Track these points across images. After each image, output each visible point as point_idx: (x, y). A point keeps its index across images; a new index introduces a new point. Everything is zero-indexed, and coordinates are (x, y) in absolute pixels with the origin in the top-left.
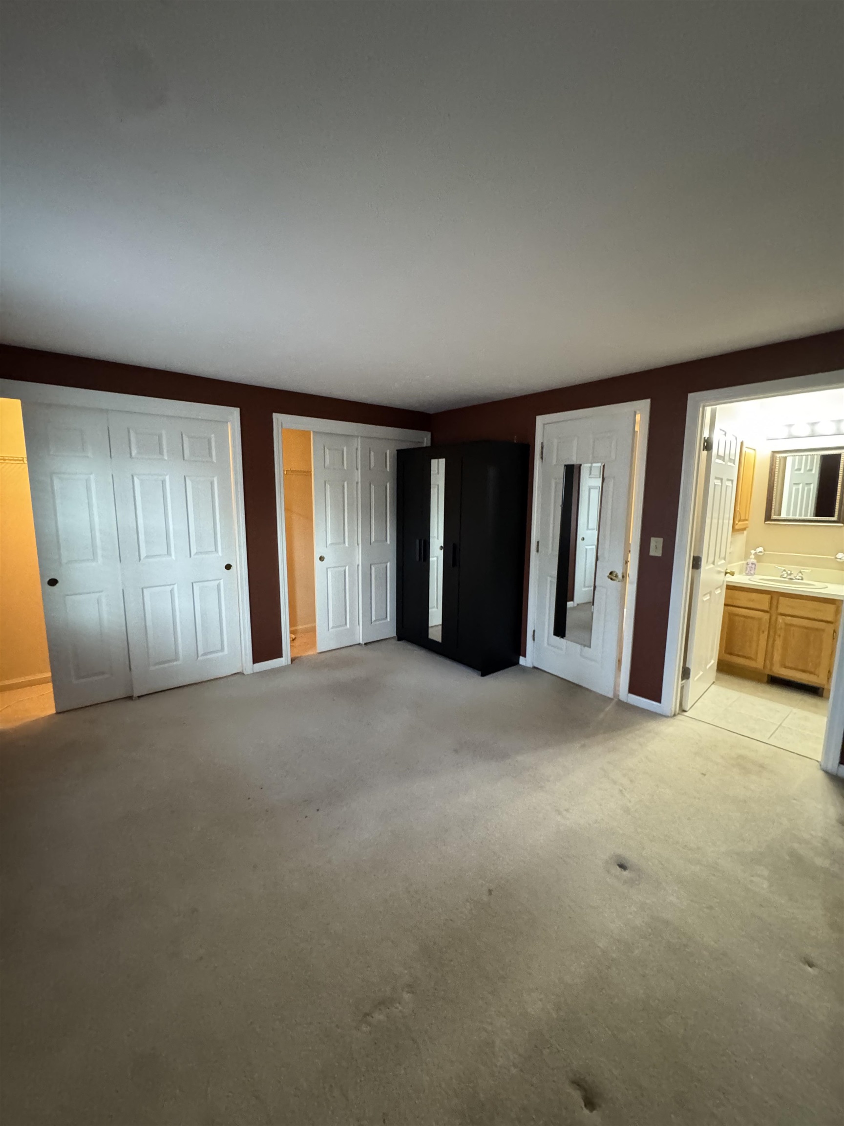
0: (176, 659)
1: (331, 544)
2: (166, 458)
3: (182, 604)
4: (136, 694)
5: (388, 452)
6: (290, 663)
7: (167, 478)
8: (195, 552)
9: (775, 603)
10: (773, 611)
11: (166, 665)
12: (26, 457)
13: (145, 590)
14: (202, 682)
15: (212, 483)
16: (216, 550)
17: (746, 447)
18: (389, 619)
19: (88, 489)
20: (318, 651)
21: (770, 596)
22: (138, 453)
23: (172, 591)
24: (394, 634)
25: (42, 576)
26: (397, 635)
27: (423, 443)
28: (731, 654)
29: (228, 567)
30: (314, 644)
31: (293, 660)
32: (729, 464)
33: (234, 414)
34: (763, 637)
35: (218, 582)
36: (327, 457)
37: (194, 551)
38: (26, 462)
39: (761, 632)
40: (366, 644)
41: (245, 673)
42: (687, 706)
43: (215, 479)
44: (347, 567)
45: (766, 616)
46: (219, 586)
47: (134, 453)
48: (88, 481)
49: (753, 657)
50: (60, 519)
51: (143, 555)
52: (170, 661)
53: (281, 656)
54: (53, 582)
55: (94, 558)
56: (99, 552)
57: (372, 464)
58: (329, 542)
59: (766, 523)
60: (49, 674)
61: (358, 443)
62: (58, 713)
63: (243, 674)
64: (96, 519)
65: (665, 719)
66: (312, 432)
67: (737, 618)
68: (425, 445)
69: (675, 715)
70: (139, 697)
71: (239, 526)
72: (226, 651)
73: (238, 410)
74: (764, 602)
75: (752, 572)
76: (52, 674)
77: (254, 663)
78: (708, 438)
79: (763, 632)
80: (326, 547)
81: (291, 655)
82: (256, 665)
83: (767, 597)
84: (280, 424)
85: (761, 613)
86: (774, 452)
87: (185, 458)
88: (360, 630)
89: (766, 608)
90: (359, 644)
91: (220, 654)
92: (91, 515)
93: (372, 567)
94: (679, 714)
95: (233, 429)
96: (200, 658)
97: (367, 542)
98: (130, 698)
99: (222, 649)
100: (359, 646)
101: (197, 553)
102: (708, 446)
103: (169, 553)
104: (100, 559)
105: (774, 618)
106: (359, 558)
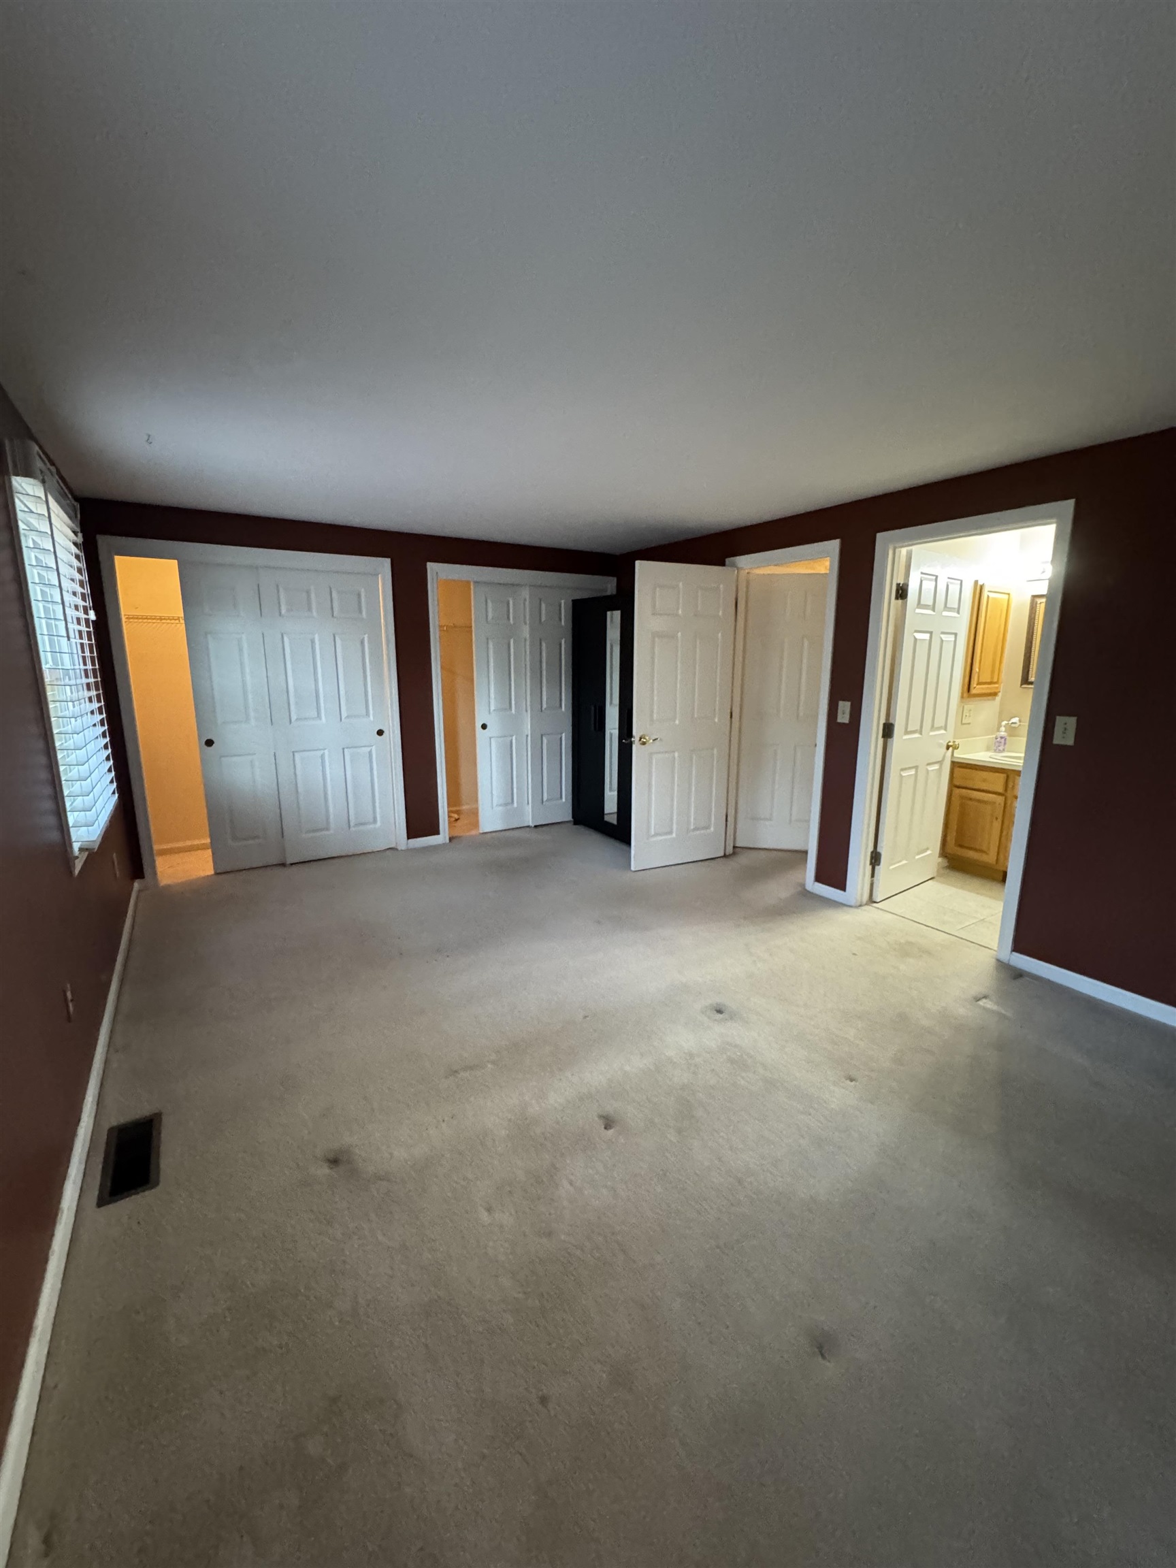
0: (327, 829)
1: (494, 710)
2: (315, 614)
3: (333, 771)
4: (289, 861)
5: (563, 602)
6: (448, 841)
7: (317, 637)
8: (346, 715)
9: (1010, 785)
10: (1009, 794)
11: (318, 834)
12: (183, 616)
13: (296, 754)
14: (354, 855)
15: (362, 642)
16: (368, 714)
17: (989, 591)
18: (564, 800)
19: (241, 650)
20: (481, 832)
21: (1005, 775)
22: (288, 610)
23: (322, 757)
24: (569, 817)
25: (200, 736)
26: (573, 818)
27: (606, 591)
28: (961, 846)
29: (380, 733)
30: (476, 824)
31: (451, 839)
32: (945, 613)
33: (385, 564)
34: (997, 825)
35: (370, 748)
36: (490, 610)
37: (344, 714)
38: (183, 621)
39: (994, 820)
40: (536, 826)
41: (399, 848)
42: (878, 896)
43: (366, 637)
44: (514, 738)
45: (1000, 800)
46: (370, 753)
47: (283, 612)
48: (239, 640)
49: (984, 848)
50: (216, 679)
51: (294, 717)
52: (322, 830)
53: (438, 833)
54: (209, 743)
55: (247, 719)
56: (252, 714)
57: (543, 619)
58: (492, 708)
59: (1023, 686)
60: (208, 841)
61: (525, 593)
62: (217, 874)
63: (397, 849)
64: (248, 678)
65: (848, 908)
66: (472, 584)
67: (970, 803)
68: (609, 593)
69: (861, 906)
70: (292, 864)
71: (391, 689)
72: (379, 824)
73: (388, 561)
74: (998, 783)
75: (1001, 748)
76: (211, 840)
77: (409, 838)
78: (903, 584)
79: (997, 819)
80: (490, 713)
81: (449, 834)
82: (410, 840)
83: (1002, 776)
84: (435, 574)
85: (994, 796)
86: (1034, 597)
87: (335, 614)
88: (529, 809)
89: (1001, 790)
90: (528, 827)
91: (372, 826)
92: (243, 673)
93: (544, 738)
94: (866, 904)
95: (383, 580)
96: (353, 829)
97: (538, 710)
98: (283, 865)
99: (375, 821)
100: (528, 829)
101: (348, 717)
102: (902, 593)
103: (319, 716)
104: (253, 722)
105: (1009, 802)
106: (527, 728)
